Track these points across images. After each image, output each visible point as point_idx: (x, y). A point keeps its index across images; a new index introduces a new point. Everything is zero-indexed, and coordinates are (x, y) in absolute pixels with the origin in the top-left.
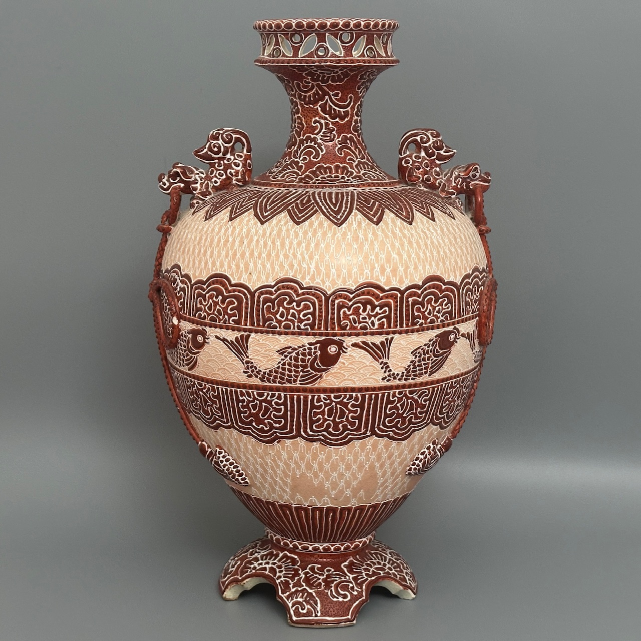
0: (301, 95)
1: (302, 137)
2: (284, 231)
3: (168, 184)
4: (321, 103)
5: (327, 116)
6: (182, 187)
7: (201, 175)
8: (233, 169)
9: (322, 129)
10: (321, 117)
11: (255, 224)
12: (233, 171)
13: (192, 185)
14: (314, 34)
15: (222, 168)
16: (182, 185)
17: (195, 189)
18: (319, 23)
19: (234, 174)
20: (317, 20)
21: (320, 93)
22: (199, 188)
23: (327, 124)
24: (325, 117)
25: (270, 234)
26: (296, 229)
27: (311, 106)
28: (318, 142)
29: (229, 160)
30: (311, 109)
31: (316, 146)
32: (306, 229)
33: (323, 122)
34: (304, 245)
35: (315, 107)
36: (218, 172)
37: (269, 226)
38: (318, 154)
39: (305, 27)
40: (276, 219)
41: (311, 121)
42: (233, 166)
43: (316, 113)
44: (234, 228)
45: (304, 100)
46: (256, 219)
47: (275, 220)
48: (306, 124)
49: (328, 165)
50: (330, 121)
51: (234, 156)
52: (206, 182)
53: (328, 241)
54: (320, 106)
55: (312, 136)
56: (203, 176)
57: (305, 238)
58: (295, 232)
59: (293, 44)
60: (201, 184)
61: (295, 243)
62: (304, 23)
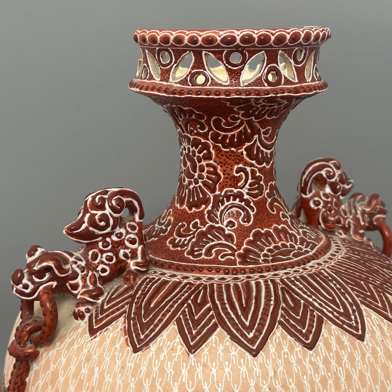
0: (219, 135)
1: (217, 193)
2: (295, 364)
3: (31, 287)
4: (247, 144)
5: (254, 162)
6: (54, 286)
7: (79, 263)
8: (128, 248)
9: (248, 180)
10: (246, 164)
11: (242, 356)
12: (128, 251)
13: (70, 282)
14: (263, 52)
15: (110, 247)
16: (55, 284)
17: (75, 287)
18: (275, 36)
19: (129, 255)
20: (274, 32)
21: (249, 131)
22: (81, 284)
23: (253, 172)
24: (251, 163)
25: (275, 373)
26: (310, 358)
27: (233, 149)
28: (245, 197)
29: (120, 235)
30: (233, 154)
31: (243, 204)
32: (324, 354)
33: (249, 169)
34: (330, 382)
35: (239, 151)
36: (105, 255)
37: (268, 358)
38: (248, 216)
39: (256, 42)
40: (272, 343)
41: (232, 169)
42: (127, 243)
43: (240, 159)
44: (205, 366)
45: (223, 142)
46: (239, 348)
47: (270, 346)
48: (224, 174)
49: (265, 229)
50: (256, 167)
51: (126, 228)
52: (90, 274)
53: (360, 368)
54: (245, 149)
55: (236, 191)
56: (83, 264)
57: (329, 370)
58: (311, 362)
59: (229, 67)
60: (84, 278)
61: (317, 381)
62: (255, 36)
